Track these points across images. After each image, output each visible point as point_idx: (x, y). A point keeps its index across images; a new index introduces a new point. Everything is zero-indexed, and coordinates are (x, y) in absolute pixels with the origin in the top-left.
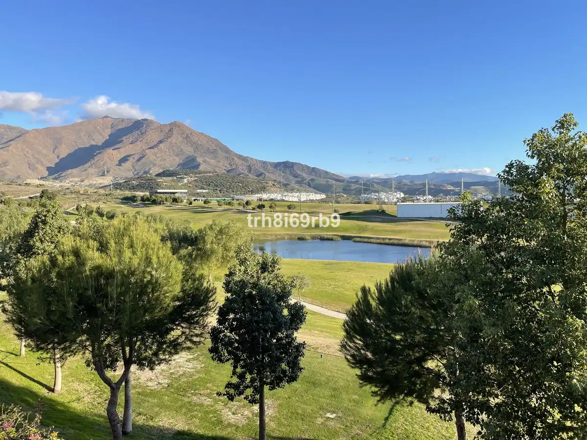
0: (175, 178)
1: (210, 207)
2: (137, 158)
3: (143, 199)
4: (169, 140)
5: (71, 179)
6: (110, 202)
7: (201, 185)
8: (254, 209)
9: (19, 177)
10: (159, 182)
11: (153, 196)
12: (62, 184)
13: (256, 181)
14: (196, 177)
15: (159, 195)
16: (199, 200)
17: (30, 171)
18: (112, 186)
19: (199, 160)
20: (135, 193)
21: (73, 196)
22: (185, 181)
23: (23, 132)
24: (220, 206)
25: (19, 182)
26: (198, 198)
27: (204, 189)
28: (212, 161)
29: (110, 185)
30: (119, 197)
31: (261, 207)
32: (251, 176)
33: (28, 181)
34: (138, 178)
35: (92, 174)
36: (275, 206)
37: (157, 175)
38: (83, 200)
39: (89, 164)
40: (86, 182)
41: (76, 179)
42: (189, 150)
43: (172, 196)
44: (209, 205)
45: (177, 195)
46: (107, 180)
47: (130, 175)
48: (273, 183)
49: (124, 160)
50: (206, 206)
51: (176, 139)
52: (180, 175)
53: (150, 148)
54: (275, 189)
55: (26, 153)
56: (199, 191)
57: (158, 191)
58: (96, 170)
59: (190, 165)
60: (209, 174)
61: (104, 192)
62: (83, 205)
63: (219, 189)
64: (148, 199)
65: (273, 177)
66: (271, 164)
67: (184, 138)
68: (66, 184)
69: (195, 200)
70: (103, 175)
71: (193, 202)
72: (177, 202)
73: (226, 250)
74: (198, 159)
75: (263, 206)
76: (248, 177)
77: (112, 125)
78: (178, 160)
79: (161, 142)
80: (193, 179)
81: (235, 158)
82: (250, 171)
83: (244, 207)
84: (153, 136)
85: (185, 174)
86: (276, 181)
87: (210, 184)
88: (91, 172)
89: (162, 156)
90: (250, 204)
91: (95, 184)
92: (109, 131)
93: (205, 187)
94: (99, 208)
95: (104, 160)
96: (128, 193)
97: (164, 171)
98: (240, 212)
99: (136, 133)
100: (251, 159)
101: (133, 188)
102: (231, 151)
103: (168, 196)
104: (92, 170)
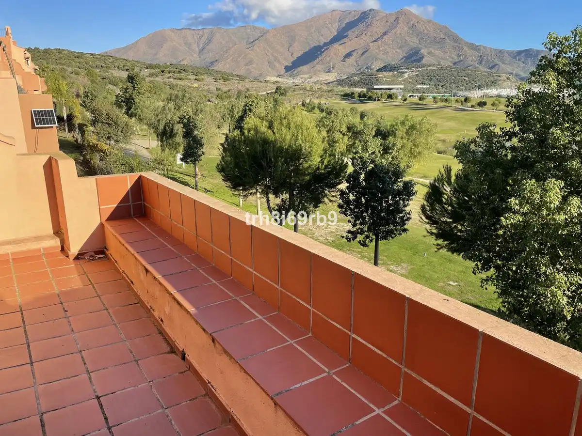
0: (396, 73)
1: (424, 103)
2: (360, 52)
3: (360, 96)
4: (394, 30)
5: (302, 76)
6: (331, 98)
7: (422, 80)
8: (473, 106)
9: (261, 75)
10: (379, 77)
11: (369, 93)
12: (295, 81)
13: (487, 74)
14: (418, 71)
15: (375, 91)
16: (415, 96)
17: (270, 69)
18: (335, 83)
19: (424, 51)
20: (355, 89)
21: (301, 92)
22: (406, 75)
23: (265, 32)
24: (436, 102)
25: (261, 80)
26: (414, 95)
27: (425, 84)
28: (438, 52)
29: (334, 82)
30: (339, 93)
31: (482, 104)
32: (483, 69)
33: (268, 78)
34: (360, 74)
35: (319, 71)
36: (498, 104)
37: (378, 70)
38: (309, 96)
39: (317, 60)
40: (314, 79)
41: (306, 76)
42: (414, 42)
43: (388, 92)
44: (425, 102)
45: (393, 91)
46: (332, 77)
47: (353, 70)
48: (508, 76)
49: (348, 55)
50: (421, 102)
51: (402, 29)
52: (401, 69)
53: (374, 41)
54: (509, 83)
55: (267, 52)
56: (418, 86)
57: (376, 87)
58: (322, 66)
59: (413, 58)
60: (431, 68)
61: (327, 88)
62: (308, 101)
63: (441, 84)
64: (364, 96)
65: (509, 69)
66: (510, 53)
67: (409, 28)
68: (298, 80)
69: (410, 96)
70: (329, 71)
71: (409, 99)
72: (391, 98)
73: (415, 145)
74: (422, 51)
75: (485, 104)
76: (477, 69)
77: (340, 18)
78: (401, 53)
79: (385, 33)
80: (414, 73)
81: (465, 48)
82: (480, 63)
83: (462, 104)
84: (378, 28)
85: (407, 69)
86: (512, 73)
87: (431, 79)
88: (318, 69)
89: (385, 50)
90: (470, 101)
91: (321, 81)
92: (336, 25)
93: (426, 82)
94: (320, 104)
95: (331, 57)
96: (347, 90)
97: (386, 66)
98: (457, 109)
99: (361, 26)
100: (485, 48)
101: (355, 84)
102: (461, 39)
103: (383, 91)
104: (318, 67)
